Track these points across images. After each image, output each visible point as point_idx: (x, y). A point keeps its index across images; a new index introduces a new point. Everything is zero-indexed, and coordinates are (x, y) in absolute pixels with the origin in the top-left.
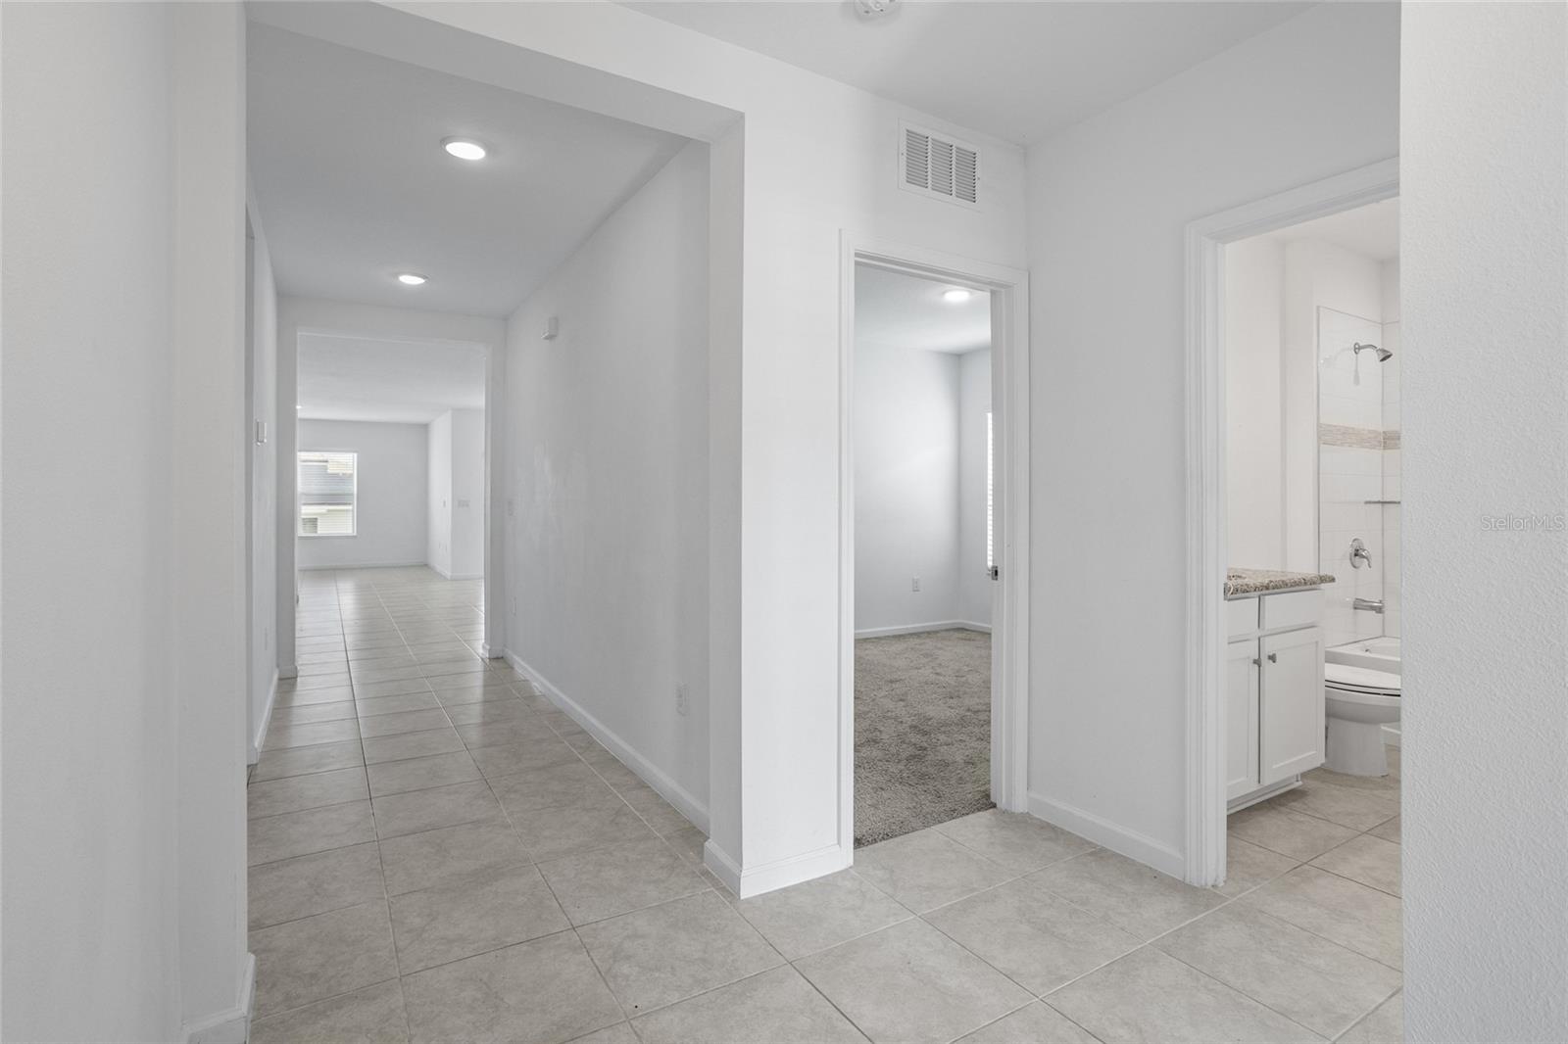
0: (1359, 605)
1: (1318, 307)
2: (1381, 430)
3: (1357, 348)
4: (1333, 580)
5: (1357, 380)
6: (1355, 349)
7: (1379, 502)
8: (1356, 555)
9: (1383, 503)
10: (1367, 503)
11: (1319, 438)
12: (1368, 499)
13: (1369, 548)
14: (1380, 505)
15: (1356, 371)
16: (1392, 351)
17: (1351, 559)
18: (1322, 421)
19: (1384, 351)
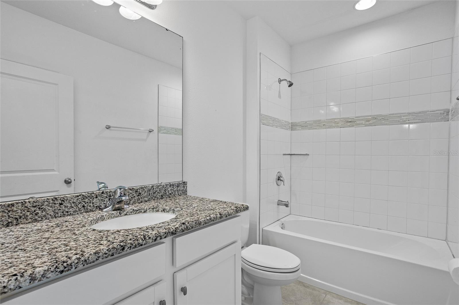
0: (280, 203)
1: (260, 53)
2: (290, 122)
3: (280, 81)
4: (247, 208)
5: (280, 96)
6: (279, 81)
7: (289, 154)
8: (278, 180)
9: (291, 155)
10: (284, 155)
11: (260, 121)
12: (284, 153)
13: (285, 177)
14: (290, 156)
15: (279, 92)
16: (293, 82)
17: (276, 182)
18: (261, 113)
19: (290, 82)
